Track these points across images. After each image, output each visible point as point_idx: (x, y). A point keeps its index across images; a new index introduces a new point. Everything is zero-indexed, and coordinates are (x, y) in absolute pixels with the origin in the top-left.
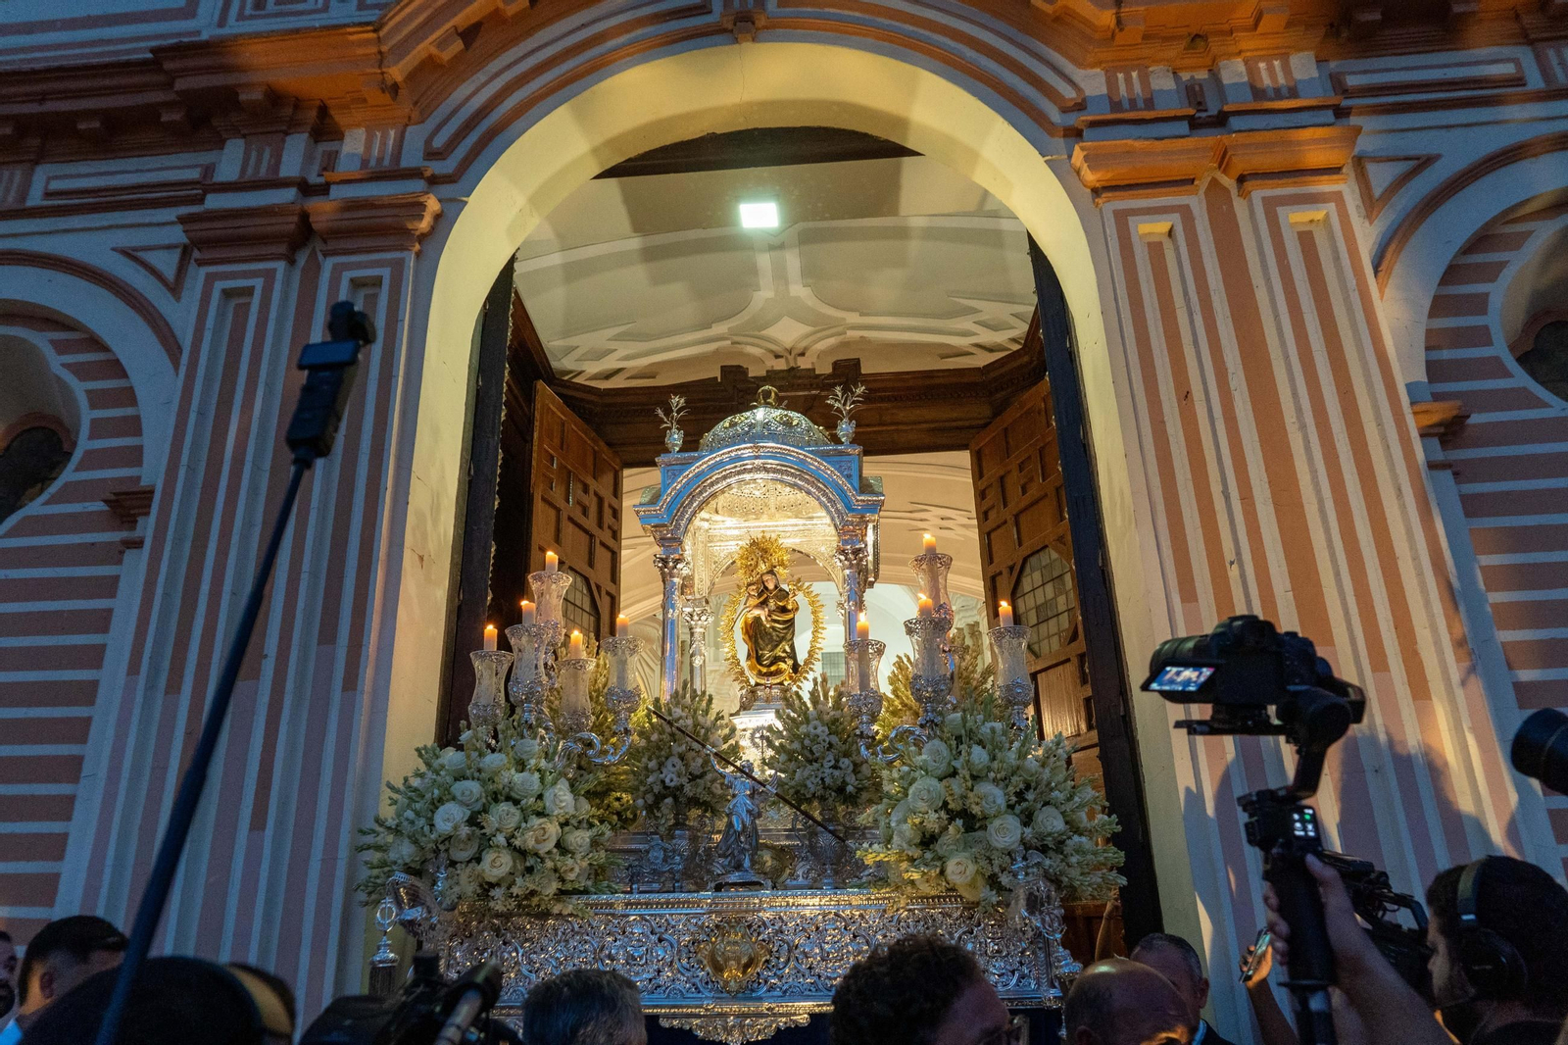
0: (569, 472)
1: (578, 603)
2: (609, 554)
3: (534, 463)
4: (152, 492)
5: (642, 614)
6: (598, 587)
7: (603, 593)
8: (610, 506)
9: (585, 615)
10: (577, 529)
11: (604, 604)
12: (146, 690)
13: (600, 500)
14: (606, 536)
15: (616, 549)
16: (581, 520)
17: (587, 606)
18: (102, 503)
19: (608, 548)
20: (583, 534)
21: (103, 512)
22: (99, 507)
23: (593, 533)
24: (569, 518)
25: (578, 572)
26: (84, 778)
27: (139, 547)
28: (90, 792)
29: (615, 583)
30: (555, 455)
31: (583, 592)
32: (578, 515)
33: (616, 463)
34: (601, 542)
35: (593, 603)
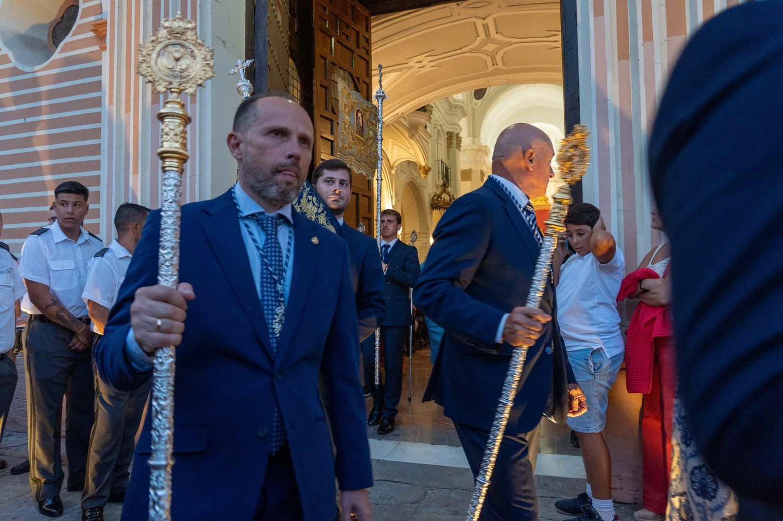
0: (337, 16)
2: (365, 62)
3: (314, 11)
4: (106, 23)
5: (412, 108)
6: (358, 79)
7: (361, 81)
8: (363, 36)
10: (344, 48)
11: (362, 88)
12: (117, 111)
13: (358, 33)
14: (363, 53)
15: (368, 60)
16: (346, 43)
18: (92, 33)
19: (363, 59)
20: (347, 50)
21: (93, 36)
22: (91, 34)
23: (353, 50)
24: (337, 41)
25: (345, 70)
26: (102, 152)
27: (106, 50)
28: (104, 157)
29: (369, 77)
30: (326, 6)
31: (348, 80)
32: (344, 40)
33: (366, 13)
34: (358, 55)
35: (356, 87)
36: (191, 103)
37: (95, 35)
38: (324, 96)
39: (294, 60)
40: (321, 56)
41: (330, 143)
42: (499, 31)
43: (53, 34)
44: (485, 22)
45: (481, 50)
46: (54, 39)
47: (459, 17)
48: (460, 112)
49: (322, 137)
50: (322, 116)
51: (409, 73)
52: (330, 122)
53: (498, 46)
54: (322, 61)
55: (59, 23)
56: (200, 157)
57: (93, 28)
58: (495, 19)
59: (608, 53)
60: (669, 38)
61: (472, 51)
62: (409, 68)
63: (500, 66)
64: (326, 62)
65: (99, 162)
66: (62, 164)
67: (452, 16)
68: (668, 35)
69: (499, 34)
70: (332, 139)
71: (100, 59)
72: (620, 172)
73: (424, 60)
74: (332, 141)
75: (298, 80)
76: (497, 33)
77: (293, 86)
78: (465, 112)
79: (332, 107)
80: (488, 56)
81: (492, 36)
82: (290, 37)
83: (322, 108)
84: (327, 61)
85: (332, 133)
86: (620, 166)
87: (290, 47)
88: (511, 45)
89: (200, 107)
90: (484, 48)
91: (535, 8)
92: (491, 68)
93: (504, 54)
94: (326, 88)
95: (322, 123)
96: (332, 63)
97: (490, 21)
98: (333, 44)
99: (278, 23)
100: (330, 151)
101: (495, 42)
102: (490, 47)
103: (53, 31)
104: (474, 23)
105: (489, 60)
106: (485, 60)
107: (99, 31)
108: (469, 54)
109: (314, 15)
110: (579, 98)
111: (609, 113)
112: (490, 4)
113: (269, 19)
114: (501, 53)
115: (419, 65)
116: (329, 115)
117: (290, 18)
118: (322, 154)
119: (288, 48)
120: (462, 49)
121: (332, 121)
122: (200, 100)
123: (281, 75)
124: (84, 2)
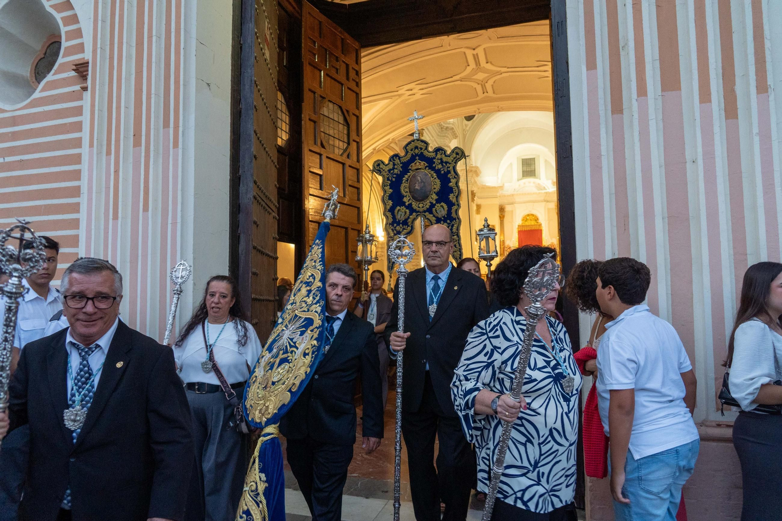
0: (326, 50)
1: (336, 119)
2: (355, 95)
3: (303, 45)
4: (88, 63)
5: (403, 134)
6: (347, 111)
7: (351, 114)
8: (353, 68)
9: (341, 126)
10: (333, 81)
11: (353, 121)
12: (97, 154)
13: (347, 66)
14: (353, 85)
15: (358, 92)
16: (335, 76)
17: (341, 120)
19: (353, 91)
20: (337, 84)
21: (75, 76)
22: (73, 73)
23: (343, 82)
24: (327, 75)
25: (334, 103)
26: (81, 195)
27: (87, 90)
28: (83, 200)
29: (358, 110)
30: (316, 40)
31: (338, 114)
32: (333, 73)
33: (356, 45)
34: (348, 88)
35: (345, 119)
36: (174, 148)
37: (76, 74)
38: (312, 130)
39: (283, 93)
40: (310, 90)
41: (319, 177)
42: (489, 61)
43: (35, 70)
44: (475, 52)
45: (472, 79)
46: (37, 75)
47: (449, 48)
48: (450, 134)
49: (310, 172)
50: (310, 150)
51: (399, 100)
52: (318, 156)
53: (488, 75)
54: (311, 95)
55: (41, 59)
56: (182, 204)
57: (74, 67)
58: (484, 49)
59: (601, 108)
60: (664, 94)
61: (462, 80)
62: (400, 96)
63: (490, 93)
64: (315, 97)
65: (78, 204)
66: (41, 206)
67: (442, 46)
68: (663, 90)
69: (489, 64)
70: (321, 173)
71: (81, 99)
72: (615, 229)
73: (414, 88)
74: (321, 176)
75: (287, 114)
76: (487, 63)
77: (282, 120)
78: (456, 134)
79: (321, 140)
80: (479, 84)
81: (482, 66)
82: (279, 72)
83: (311, 142)
84: (316, 95)
85: (321, 168)
86: (615, 224)
87: (279, 81)
88: (501, 74)
89: (183, 152)
90: (474, 77)
91: (525, 40)
92: (481, 96)
93: (494, 82)
94: (315, 122)
95: (310, 157)
96: (321, 96)
97: (480, 52)
98: (322, 77)
99: (266, 61)
100: (319, 185)
101: (485, 71)
102: (481, 76)
103: (36, 67)
104: (465, 53)
105: (479, 88)
106: (475, 88)
107: (82, 69)
108: (459, 82)
109: (303, 50)
110: (571, 146)
111: (603, 168)
112: (480, 35)
113: (256, 59)
114: (491, 82)
115: (410, 92)
116: (317, 149)
117: (279, 54)
118: (310, 189)
119: (276, 84)
120: (452, 77)
121: (320, 155)
122: (183, 145)
123: (269, 113)
124: (66, 41)
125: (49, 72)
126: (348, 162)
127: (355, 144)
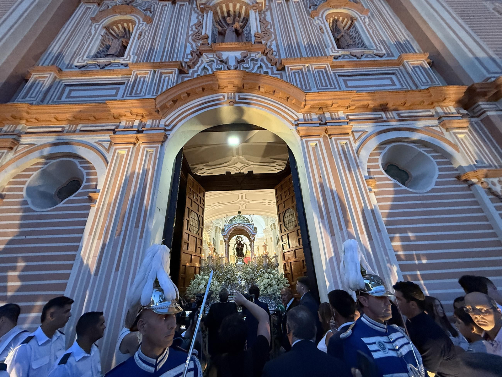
0: (194, 192)
1: (195, 219)
2: (202, 209)
3: (187, 190)
6: (200, 216)
8: (203, 199)
9: (197, 222)
10: (196, 204)
11: (201, 219)
13: (201, 198)
14: (202, 205)
16: (196, 202)
23: (199, 205)
24: (194, 201)
25: (195, 213)
26: (75, 260)
27: (94, 207)
28: (76, 263)
29: (203, 215)
30: (191, 188)
31: (196, 217)
33: (204, 190)
34: (201, 207)
35: (198, 219)
36: (140, 238)
37: (88, 198)
38: (187, 224)
40: (188, 207)
44: (242, 195)
45: (239, 203)
49: (184, 242)
50: (185, 233)
55: (64, 187)
61: (235, 203)
63: (244, 208)
64: (189, 210)
65: (72, 265)
71: (89, 210)
73: (217, 205)
76: (246, 198)
79: (189, 228)
83: (186, 229)
85: (188, 240)
88: (249, 202)
92: (241, 209)
94: (188, 221)
95: (185, 236)
96: (191, 210)
98: (192, 203)
100: (187, 248)
101: (244, 201)
102: (242, 202)
103: (60, 190)
105: (241, 206)
106: (239, 206)
114: (245, 205)
116: (188, 232)
118: (183, 250)
120: (232, 202)
124: (86, 182)
125: (71, 195)
126: (198, 237)
127: (201, 229)
